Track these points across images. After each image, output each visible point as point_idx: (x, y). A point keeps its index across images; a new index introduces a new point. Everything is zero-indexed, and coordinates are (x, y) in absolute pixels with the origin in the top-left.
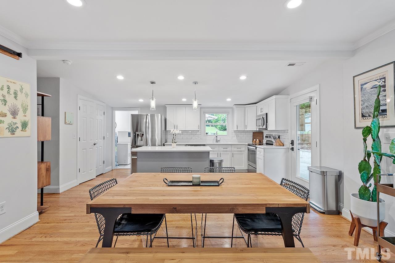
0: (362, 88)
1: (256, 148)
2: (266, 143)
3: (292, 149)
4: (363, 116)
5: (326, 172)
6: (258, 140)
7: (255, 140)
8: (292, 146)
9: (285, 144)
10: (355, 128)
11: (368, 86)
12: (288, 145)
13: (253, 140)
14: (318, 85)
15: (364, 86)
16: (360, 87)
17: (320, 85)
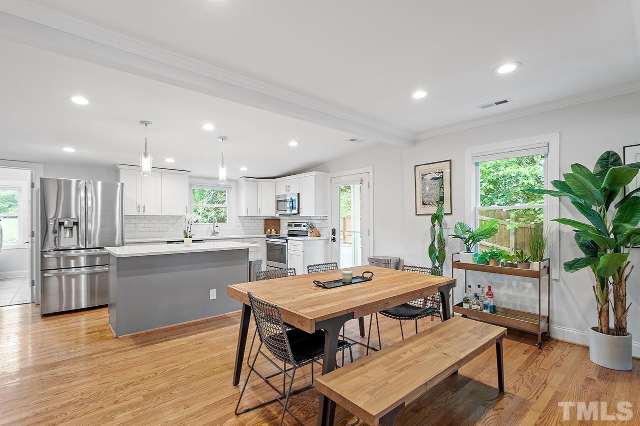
0: (422, 178)
1: (287, 241)
2: (288, 234)
3: (334, 240)
4: (424, 204)
5: (390, 260)
6: (273, 230)
7: (269, 230)
8: (333, 236)
9: (321, 233)
10: (416, 215)
11: (428, 177)
12: (327, 234)
13: (266, 231)
14: (372, 167)
15: (425, 177)
16: (421, 177)
17: (373, 167)
